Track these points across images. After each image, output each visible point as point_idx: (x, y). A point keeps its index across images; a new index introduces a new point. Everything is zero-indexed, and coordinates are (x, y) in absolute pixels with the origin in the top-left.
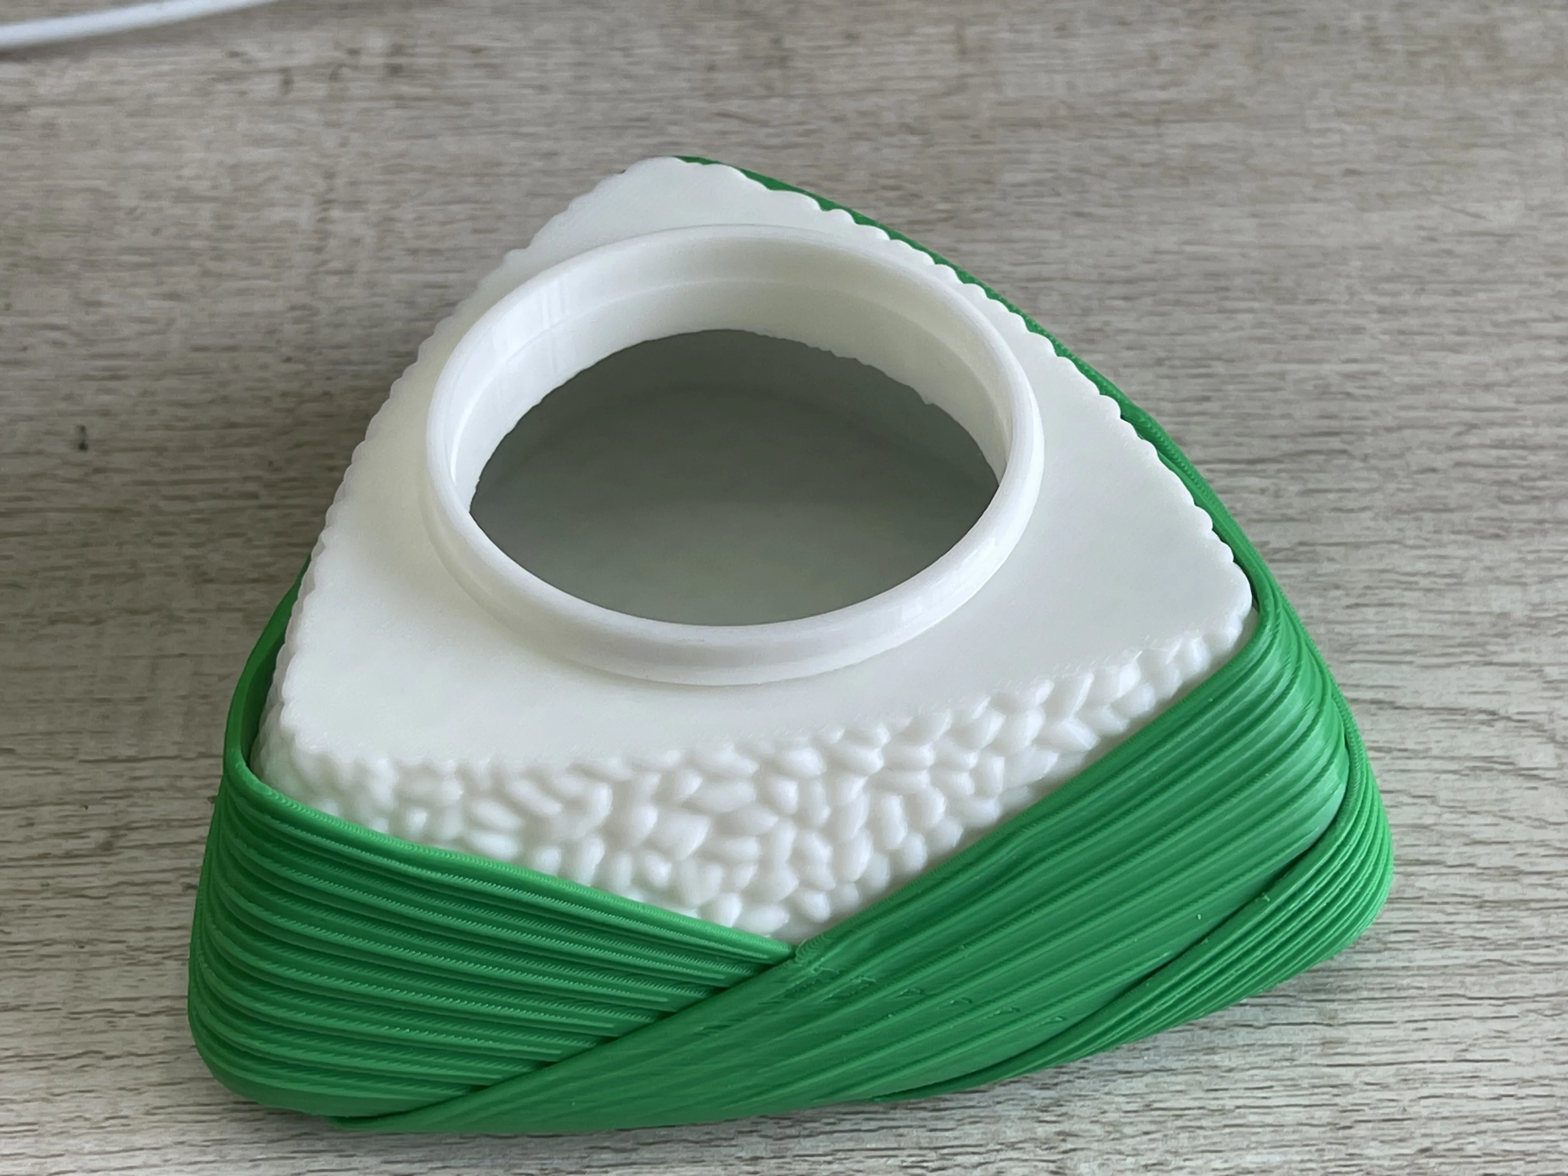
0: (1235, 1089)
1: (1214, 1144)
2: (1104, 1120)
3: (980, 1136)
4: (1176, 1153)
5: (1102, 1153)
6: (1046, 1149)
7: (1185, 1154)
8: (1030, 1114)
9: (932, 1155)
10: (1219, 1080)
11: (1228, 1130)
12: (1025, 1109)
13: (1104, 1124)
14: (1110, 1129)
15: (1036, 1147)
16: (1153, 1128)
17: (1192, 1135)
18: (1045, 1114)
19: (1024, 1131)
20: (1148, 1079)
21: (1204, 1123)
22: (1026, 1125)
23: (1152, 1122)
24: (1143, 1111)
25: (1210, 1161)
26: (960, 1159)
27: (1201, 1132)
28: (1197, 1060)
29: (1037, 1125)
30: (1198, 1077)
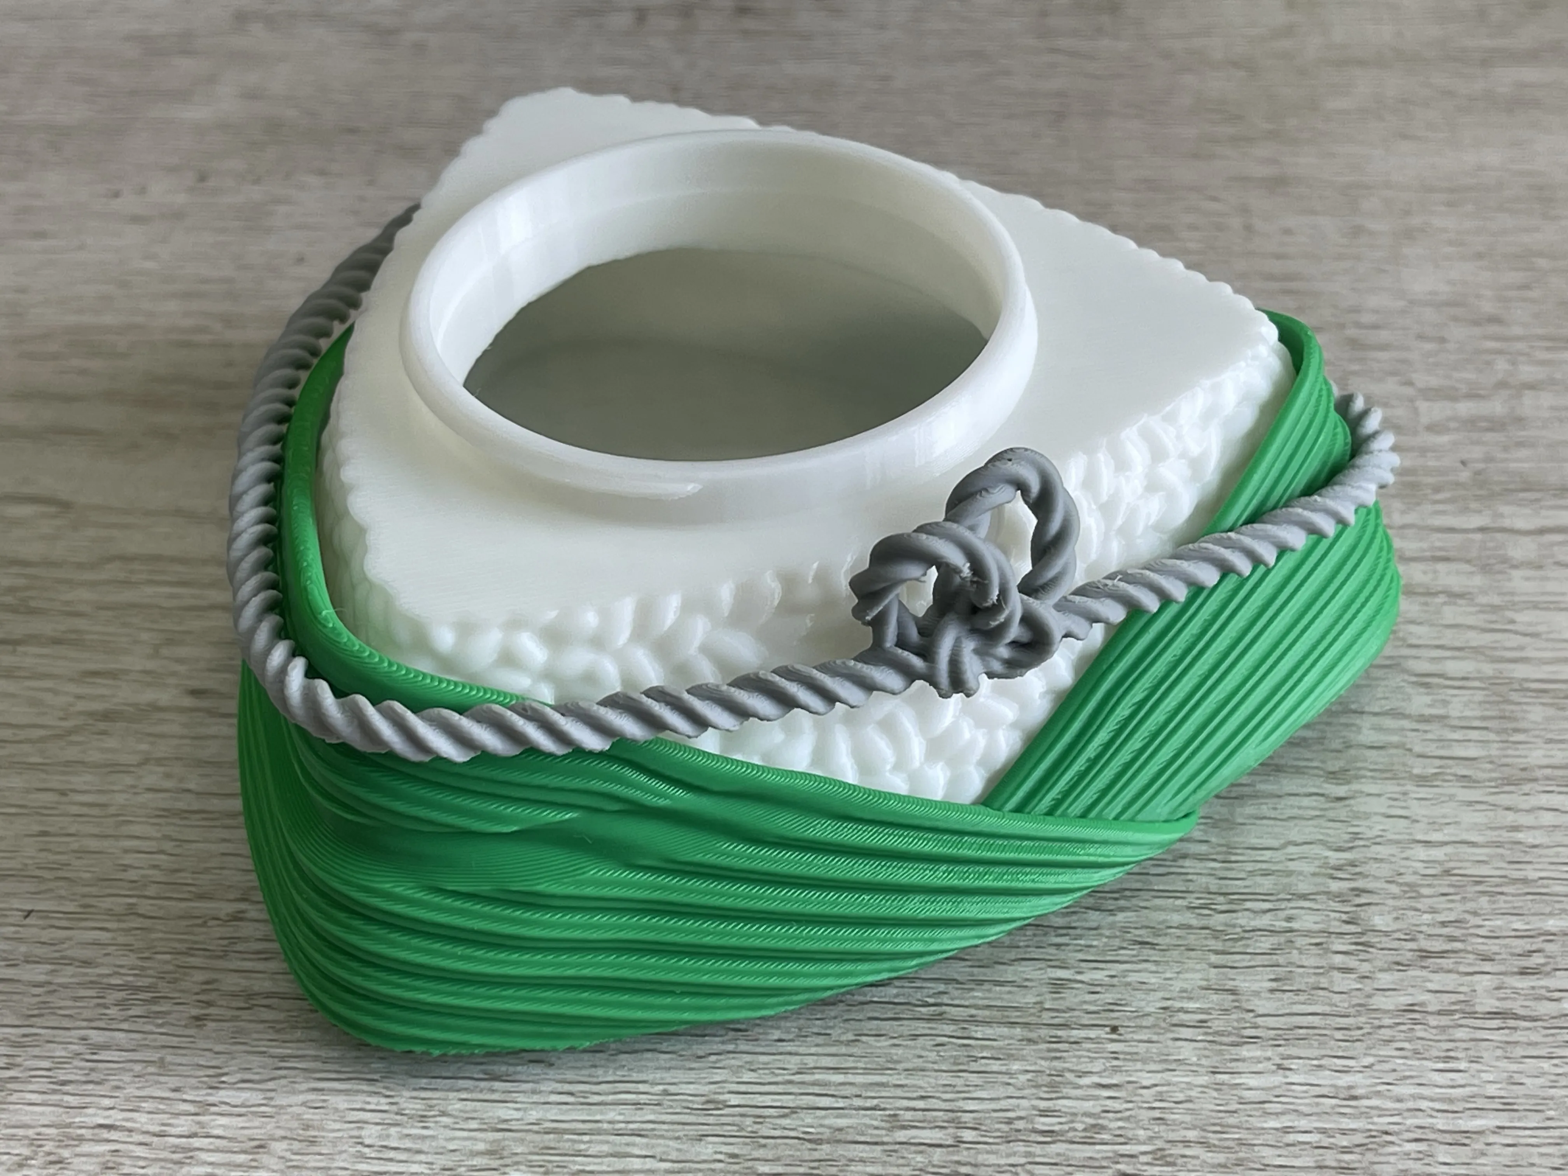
0: (1538, 863)
1: (1515, 908)
2: (1401, 881)
3: (1271, 886)
4: (1475, 914)
5: (1396, 908)
6: (1339, 902)
7: (1484, 914)
8: (1323, 871)
9: (1221, 899)
10: (1522, 854)
11: (1530, 897)
12: (1319, 867)
13: (1401, 884)
14: (1406, 889)
15: (1329, 899)
16: (1451, 890)
17: (1493, 899)
18: (1339, 872)
19: (1315, 885)
20: (1449, 849)
21: (1504, 889)
22: (1319, 880)
23: (1449, 886)
24: (1441, 876)
25: (1512, 922)
26: (1248, 905)
27: (1503, 897)
28: (1500, 836)
29: (1330, 881)
30: (1500, 851)
